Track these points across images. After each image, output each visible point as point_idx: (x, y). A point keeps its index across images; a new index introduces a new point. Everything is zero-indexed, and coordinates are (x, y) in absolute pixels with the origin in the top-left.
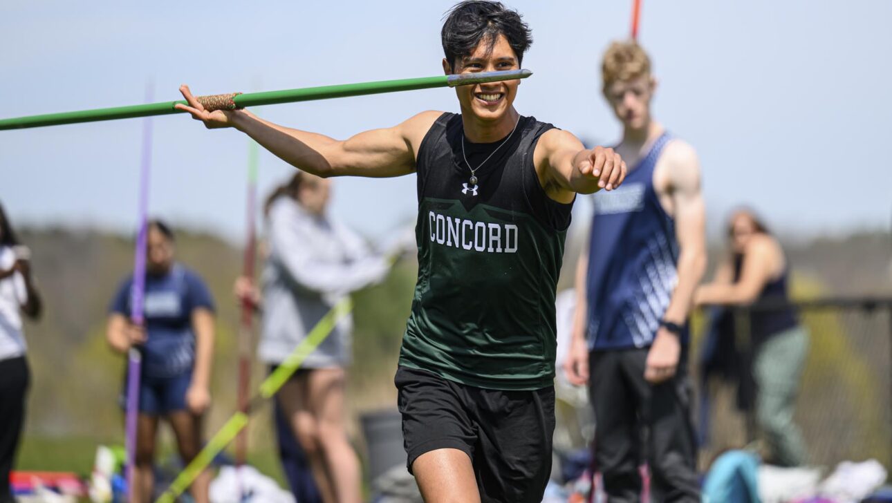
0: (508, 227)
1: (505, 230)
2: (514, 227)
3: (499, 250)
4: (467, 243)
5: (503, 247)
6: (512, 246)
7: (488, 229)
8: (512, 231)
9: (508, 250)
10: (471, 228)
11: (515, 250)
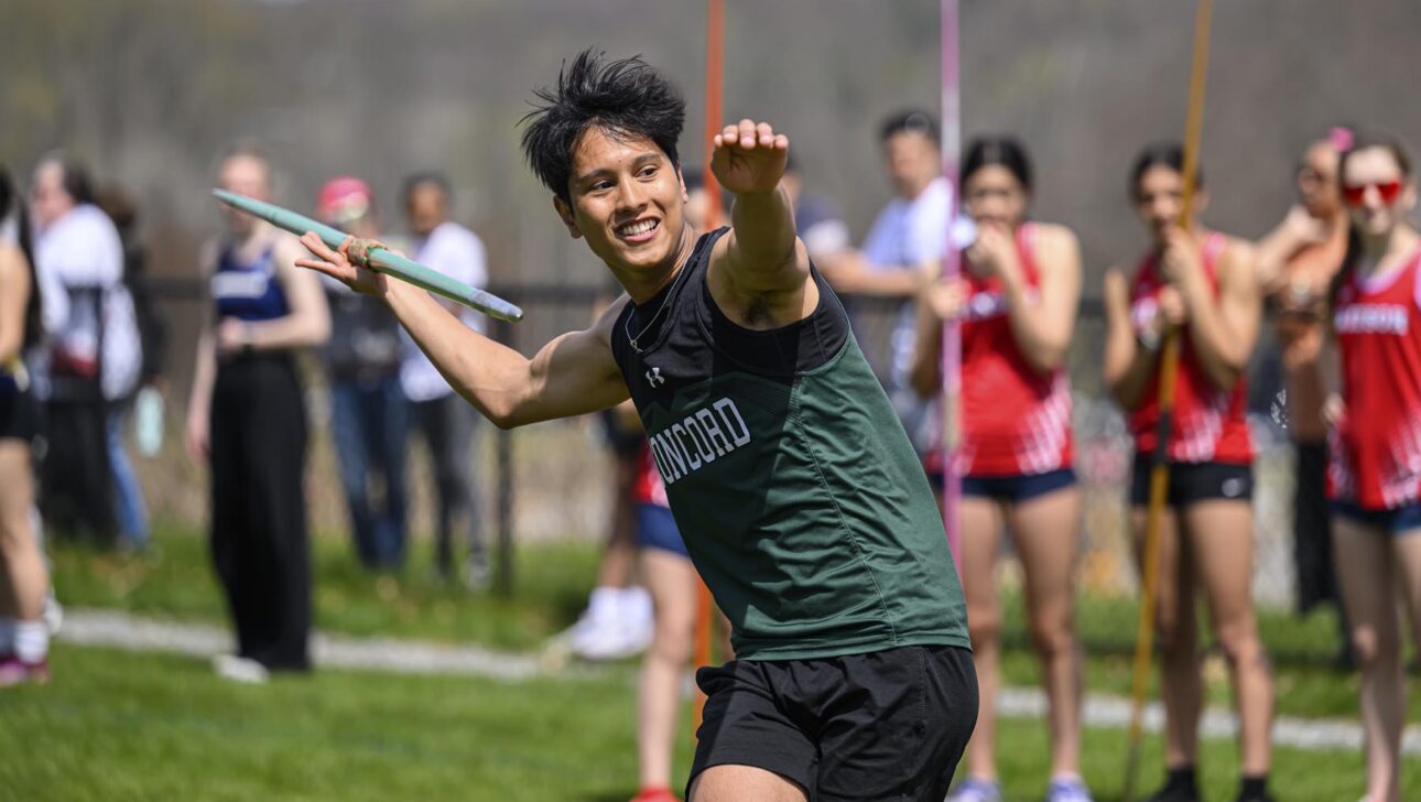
0: (718, 406)
1: (717, 411)
2: (726, 401)
3: (729, 448)
4: (694, 460)
5: (731, 440)
6: (741, 435)
7: (699, 422)
8: (727, 409)
9: (740, 442)
10: (685, 433)
11: (746, 439)
